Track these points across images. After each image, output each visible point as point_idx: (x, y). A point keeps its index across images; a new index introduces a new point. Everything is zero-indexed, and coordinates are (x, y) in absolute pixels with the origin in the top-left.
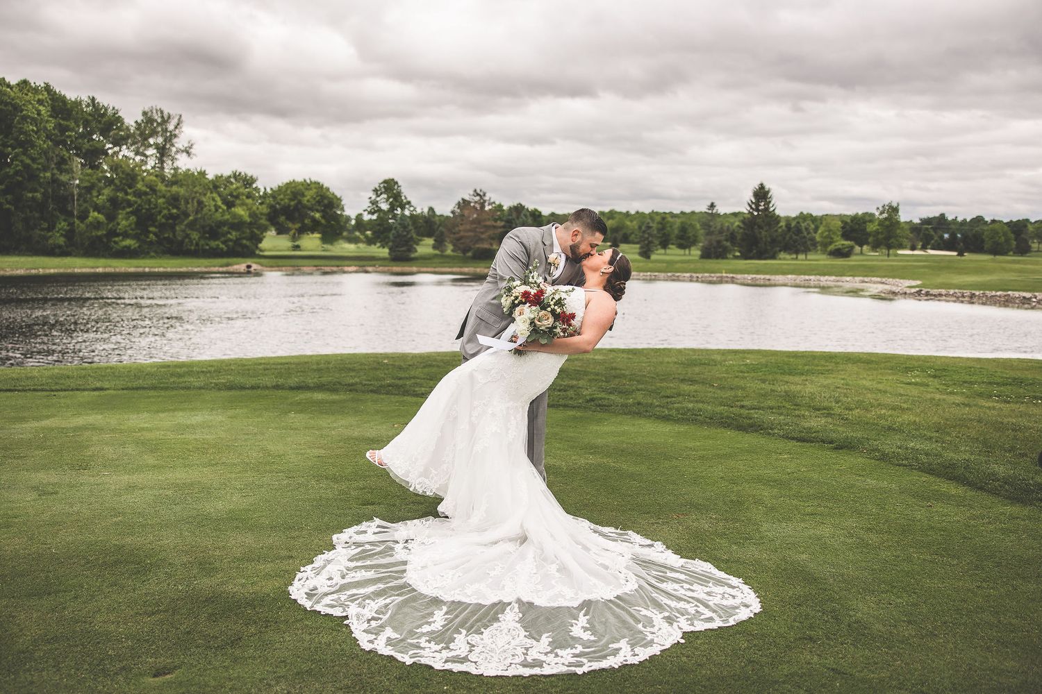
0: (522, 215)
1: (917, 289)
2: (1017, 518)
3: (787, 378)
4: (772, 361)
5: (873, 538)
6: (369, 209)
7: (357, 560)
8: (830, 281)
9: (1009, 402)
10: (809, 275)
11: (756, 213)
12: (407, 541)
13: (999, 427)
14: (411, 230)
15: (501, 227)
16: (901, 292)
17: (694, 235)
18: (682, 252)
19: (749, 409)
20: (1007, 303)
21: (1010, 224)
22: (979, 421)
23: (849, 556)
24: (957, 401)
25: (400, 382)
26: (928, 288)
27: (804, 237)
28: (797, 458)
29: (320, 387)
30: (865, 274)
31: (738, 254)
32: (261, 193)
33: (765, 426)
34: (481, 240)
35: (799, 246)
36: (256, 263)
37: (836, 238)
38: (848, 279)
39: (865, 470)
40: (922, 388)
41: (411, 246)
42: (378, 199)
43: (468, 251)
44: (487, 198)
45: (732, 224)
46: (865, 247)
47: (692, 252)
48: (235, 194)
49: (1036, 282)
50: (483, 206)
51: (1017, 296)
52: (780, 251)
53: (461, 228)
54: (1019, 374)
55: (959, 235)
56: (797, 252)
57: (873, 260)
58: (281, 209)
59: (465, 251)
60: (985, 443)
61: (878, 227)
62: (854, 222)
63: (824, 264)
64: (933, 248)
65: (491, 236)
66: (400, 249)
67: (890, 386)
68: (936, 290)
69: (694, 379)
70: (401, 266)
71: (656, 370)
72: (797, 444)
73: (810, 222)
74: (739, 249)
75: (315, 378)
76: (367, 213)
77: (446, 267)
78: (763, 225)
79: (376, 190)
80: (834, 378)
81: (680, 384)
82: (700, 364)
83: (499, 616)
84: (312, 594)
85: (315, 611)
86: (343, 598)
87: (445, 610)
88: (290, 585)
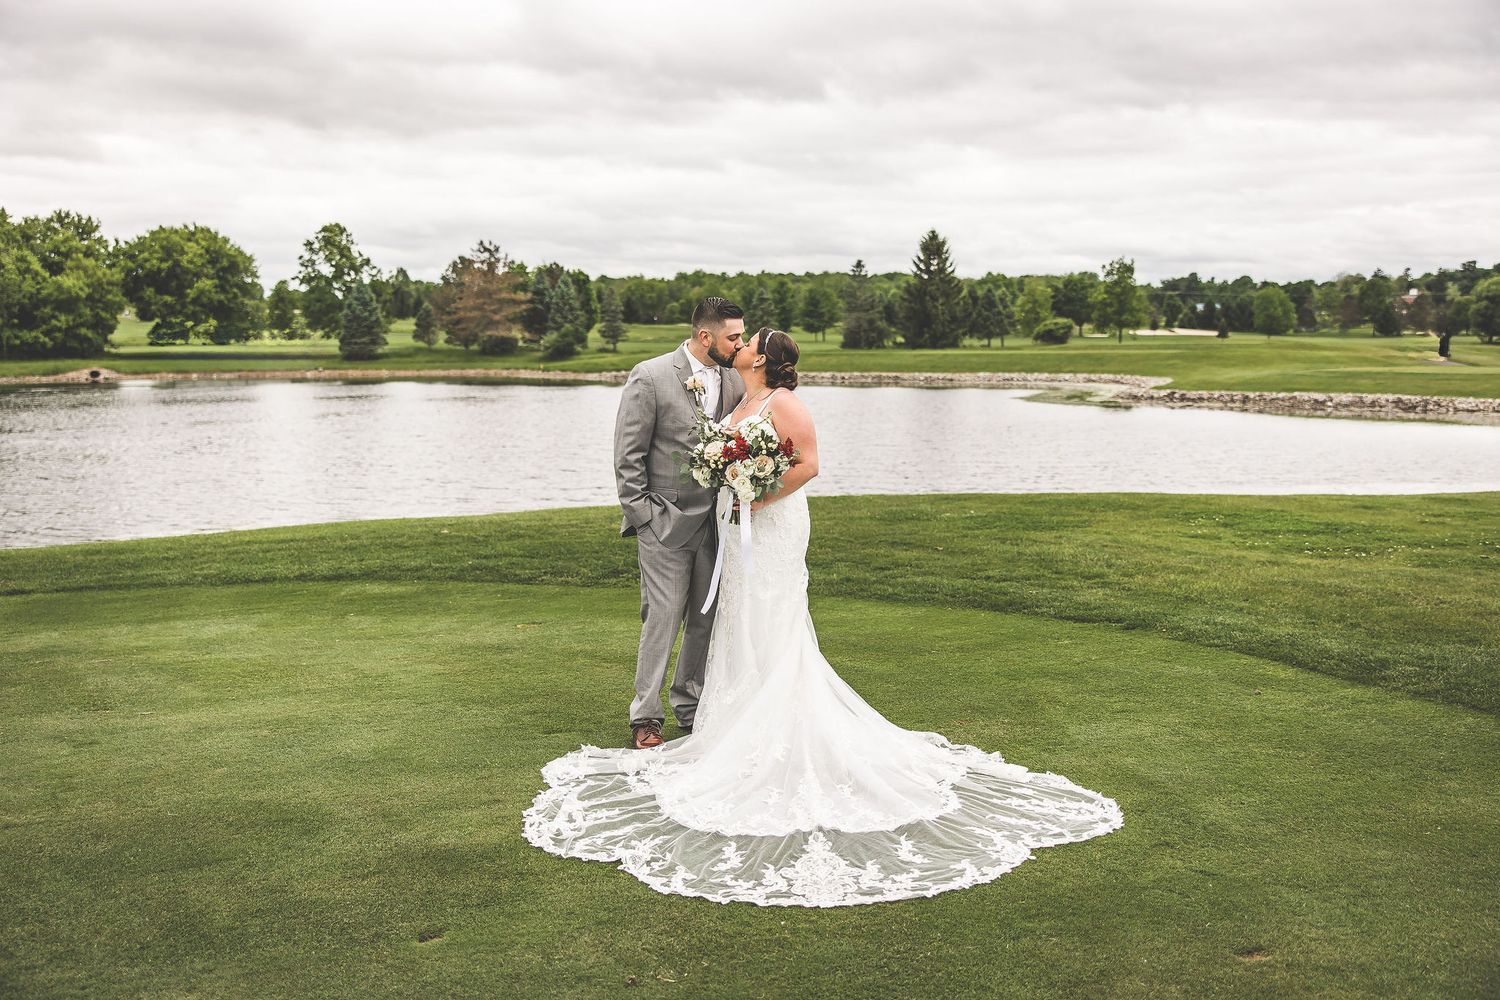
0: (559, 282)
1: (1169, 391)
2: (1362, 701)
3: (1033, 535)
4: (1004, 510)
5: (1204, 735)
6: (301, 276)
7: (589, 797)
8: (1041, 380)
9: (1325, 557)
10: (1010, 371)
11: (926, 277)
12: (638, 773)
13: (1321, 591)
14: (376, 309)
15: (525, 302)
16: (1145, 395)
17: (829, 311)
18: (811, 337)
19: (998, 581)
20: (1292, 409)
21: (1288, 288)
22: (1295, 584)
23: (1181, 756)
24: (1262, 559)
25: (491, 563)
26: (1183, 389)
27: (999, 313)
28: (1082, 644)
29: (370, 575)
30: (1091, 368)
31: (900, 339)
32: (110, 249)
33: (1029, 603)
34: (492, 324)
35: (992, 327)
36: (107, 368)
37: (1044, 313)
38: (1067, 376)
39: (1169, 654)
40: (1213, 543)
41: (377, 334)
42: (314, 258)
43: (474, 341)
44: (500, 255)
45: (887, 291)
46: (1086, 327)
47: (828, 337)
48: (63, 249)
49: (1329, 377)
50: (492, 266)
51: (1306, 398)
52: (964, 334)
53: (460, 304)
54: (1329, 517)
55: (1218, 306)
56: (989, 336)
57: (1100, 347)
58: (146, 276)
59: (466, 343)
60: (1308, 613)
61: (1105, 296)
62: (1069, 287)
63: (1031, 355)
64: (1182, 326)
65: (510, 317)
66: (358, 341)
67: (1172, 541)
68: (1194, 393)
69: (908, 541)
70: (362, 369)
71: (848, 530)
72: (1077, 625)
73: (1004, 289)
74: (903, 333)
75: (353, 561)
76: (297, 282)
77: (437, 368)
78: (938, 295)
79: (309, 244)
80: (1095, 532)
81: (892, 550)
82: (907, 519)
83: (804, 846)
84: (557, 840)
85: (573, 858)
86: (599, 842)
87: (734, 845)
88: (523, 831)
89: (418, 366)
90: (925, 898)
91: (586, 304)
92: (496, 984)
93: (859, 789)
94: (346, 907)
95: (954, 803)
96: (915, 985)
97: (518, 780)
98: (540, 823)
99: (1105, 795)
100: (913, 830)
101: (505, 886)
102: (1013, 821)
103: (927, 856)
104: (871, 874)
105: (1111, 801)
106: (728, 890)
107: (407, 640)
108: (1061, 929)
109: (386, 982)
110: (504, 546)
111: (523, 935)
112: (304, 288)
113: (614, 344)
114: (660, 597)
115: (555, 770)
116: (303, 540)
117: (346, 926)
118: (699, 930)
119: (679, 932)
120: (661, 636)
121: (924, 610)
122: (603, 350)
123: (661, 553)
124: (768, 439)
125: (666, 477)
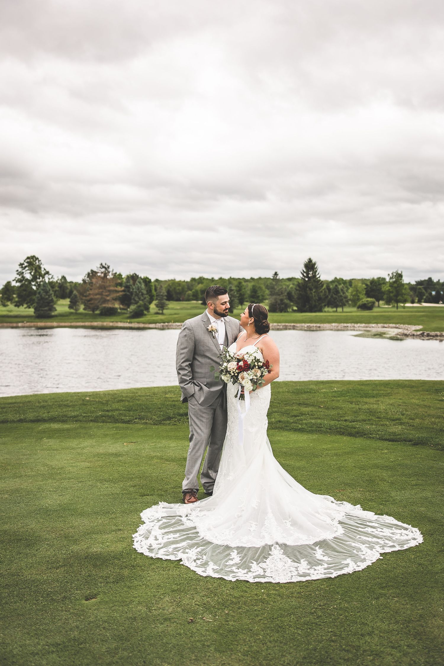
0: (137, 282)
1: (421, 332)
3: (365, 400)
4: (350, 388)
6: (16, 279)
7: (164, 528)
8: (361, 327)
10: (347, 323)
11: (307, 279)
12: (187, 516)
14: (52, 294)
15: (121, 291)
16: (411, 334)
17: (262, 295)
19: (351, 422)
25: (110, 414)
26: (428, 331)
27: (341, 296)
28: (393, 452)
29: (52, 420)
30: (385, 321)
31: (295, 308)
33: (366, 433)
34: (105, 301)
35: (338, 302)
37: (361, 296)
38: (373, 325)
41: (52, 306)
42: (24, 271)
43: (97, 309)
44: (110, 270)
45: (288, 286)
46: (381, 302)
50: (106, 275)
52: (325, 306)
53: (91, 292)
55: (442, 293)
56: (337, 306)
57: (388, 312)
59: (93, 310)
61: (390, 288)
62: (373, 284)
63: (356, 315)
64: (425, 302)
65: (114, 298)
66: (43, 309)
67: (431, 403)
68: (433, 333)
69: (306, 403)
70: (44, 322)
71: (278, 397)
72: (390, 443)
73: (342, 285)
74: (296, 305)
75: (45, 413)
76: (15, 281)
77: (79, 322)
78: (313, 287)
79: (21, 265)
80: (394, 398)
81: (299, 407)
82: (305, 392)
83: (270, 552)
84: (150, 549)
85: (158, 558)
86: (170, 550)
87: (236, 551)
88: (133, 545)
89: (71, 321)
90: (330, 578)
91: (149, 291)
92: (124, 622)
93: (294, 523)
94: (49, 583)
95: (340, 531)
96: (330, 622)
97: (129, 519)
98: (141, 541)
99: (413, 526)
100: (323, 544)
101: (126, 572)
102: (370, 539)
103: (330, 557)
104: (303, 566)
105: (416, 529)
106: (235, 574)
107: (72, 451)
108: (399, 594)
109: (70, 621)
110: (115, 406)
111: (136, 597)
112: (18, 284)
113: (162, 311)
114: (199, 431)
115: (146, 514)
116: (20, 403)
117: (49, 593)
118: (222, 594)
119: (212, 595)
120: (199, 449)
121: (317, 436)
122: (157, 313)
123: (200, 410)
124: (258, 361)
125: (201, 373)
